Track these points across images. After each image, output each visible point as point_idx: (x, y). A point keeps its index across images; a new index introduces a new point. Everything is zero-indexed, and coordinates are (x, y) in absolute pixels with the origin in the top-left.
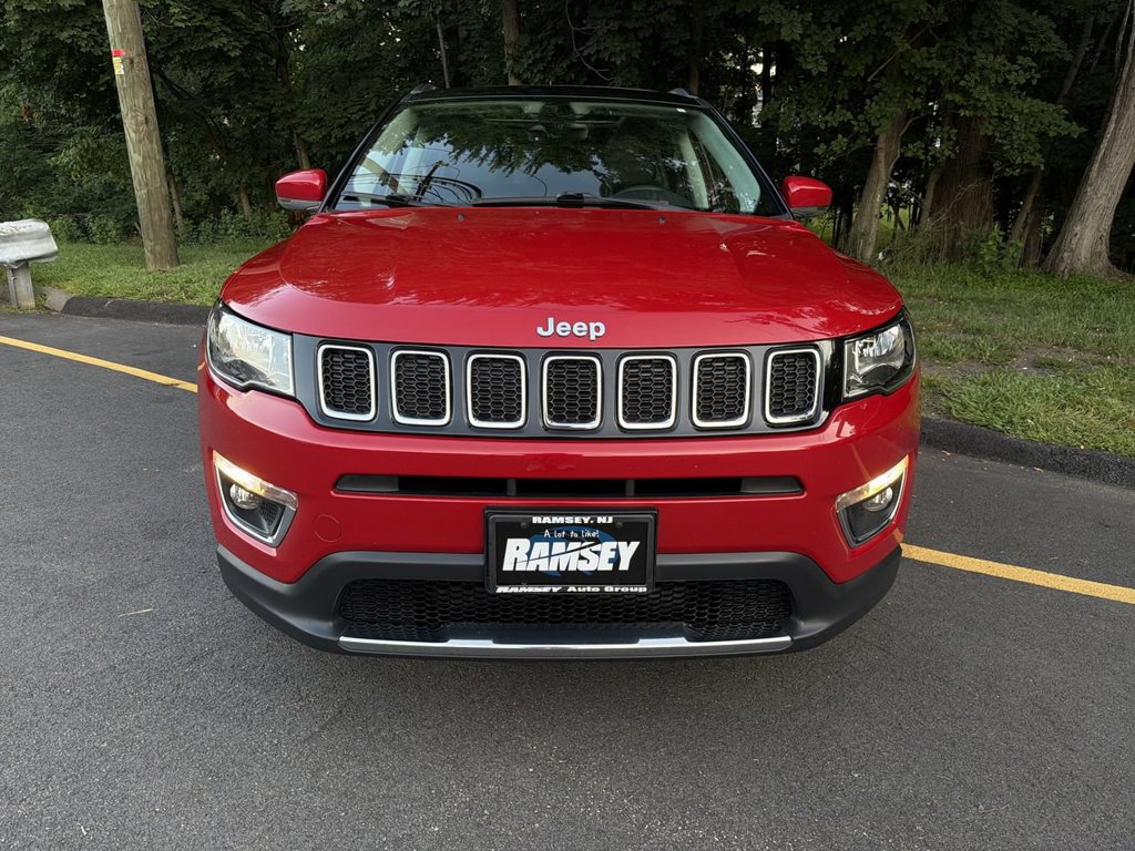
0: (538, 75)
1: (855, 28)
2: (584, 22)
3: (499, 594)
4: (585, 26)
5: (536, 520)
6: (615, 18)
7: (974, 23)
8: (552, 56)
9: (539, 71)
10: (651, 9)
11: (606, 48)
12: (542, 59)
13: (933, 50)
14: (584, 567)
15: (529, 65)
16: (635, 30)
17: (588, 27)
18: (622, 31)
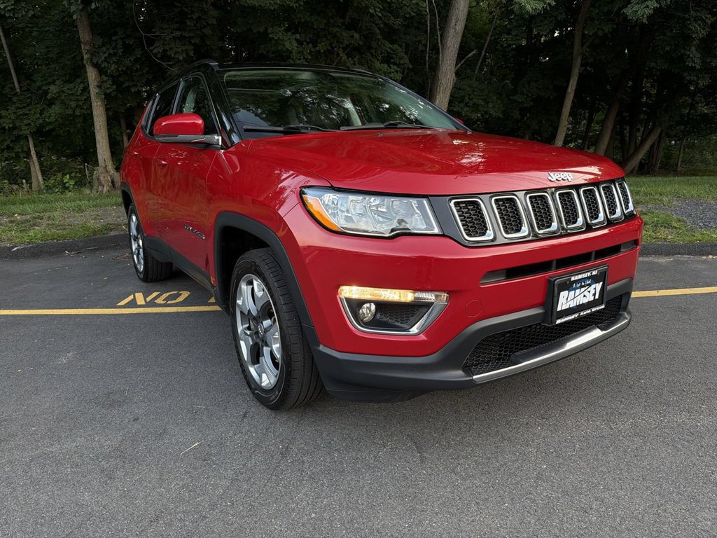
0: (113, 65)
1: (318, 45)
2: (154, 30)
3: (558, 324)
4: (155, 33)
5: (573, 279)
6: (178, 29)
7: (373, 46)
8: (122, 52)
9: (114, 62)
10: (198, 25)
11: (171, 49)
12: (115, 54)
13: (355, 60)
14: (585, 301)
15: (106, 58)
16: (190, 38)
17: (157, 34)
18: (181, 38)
